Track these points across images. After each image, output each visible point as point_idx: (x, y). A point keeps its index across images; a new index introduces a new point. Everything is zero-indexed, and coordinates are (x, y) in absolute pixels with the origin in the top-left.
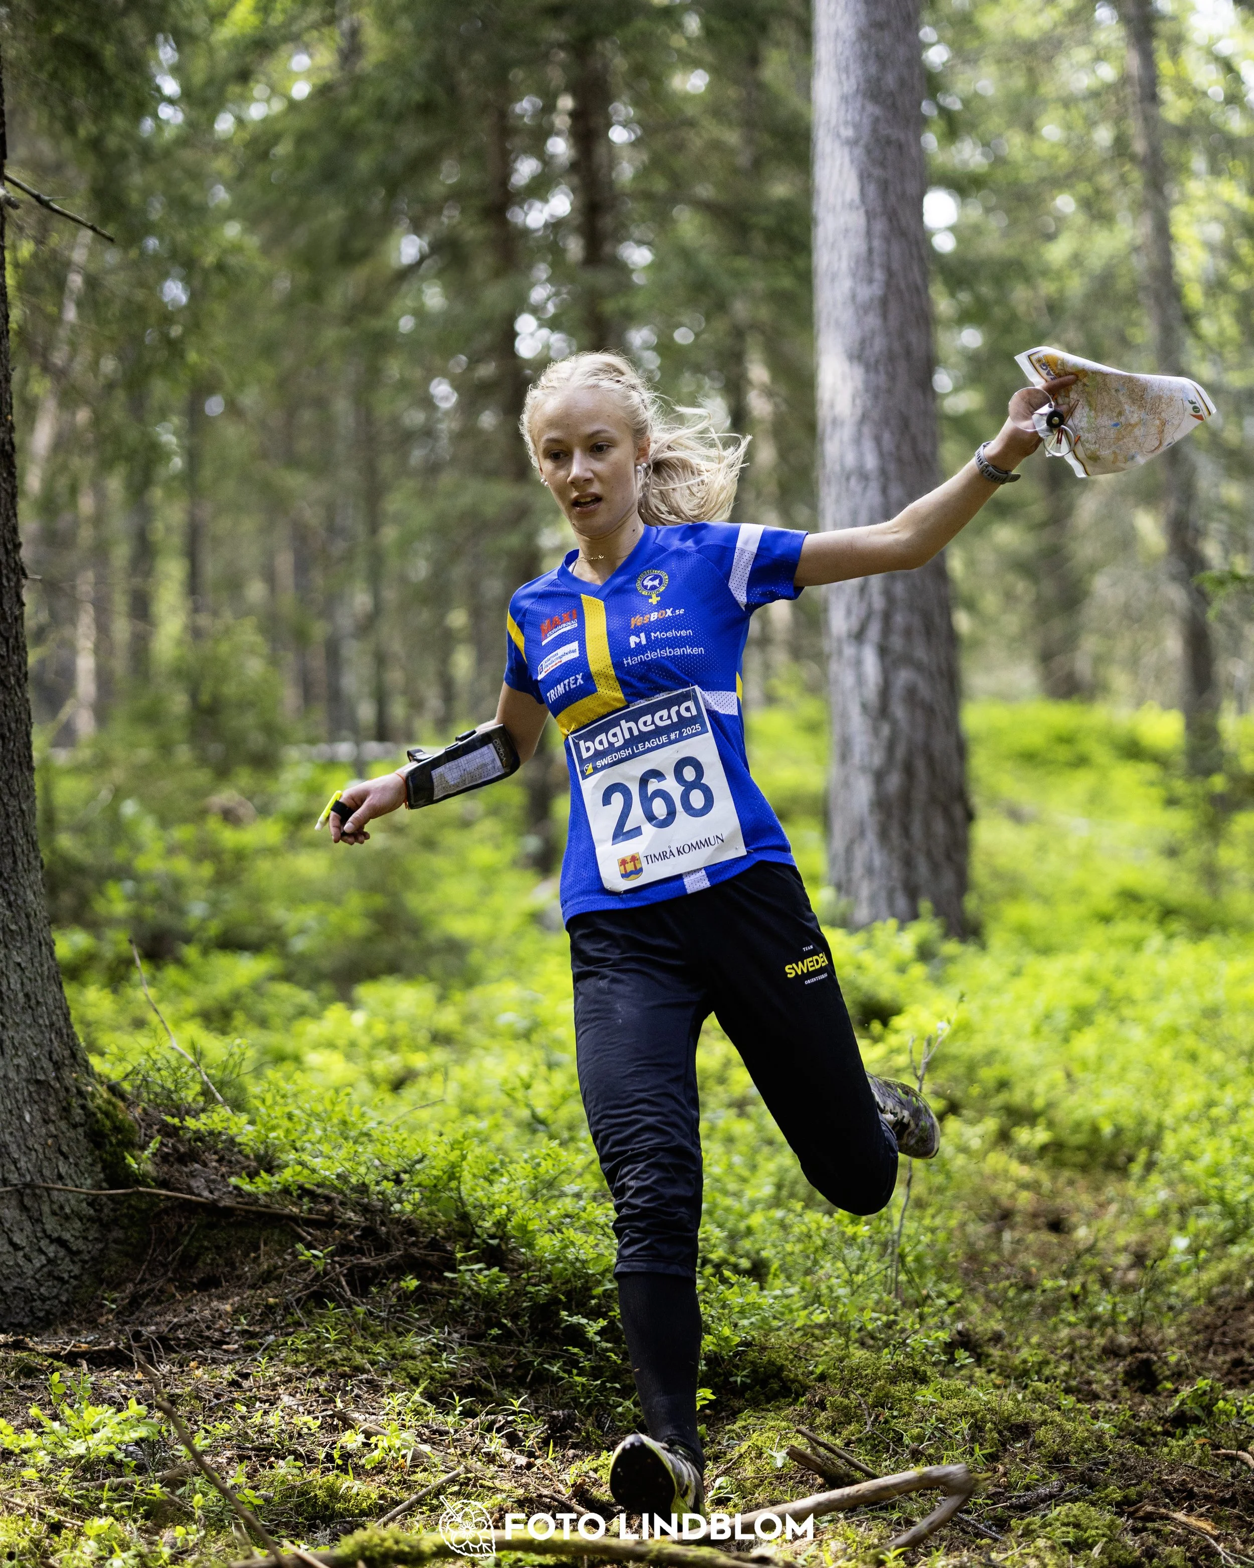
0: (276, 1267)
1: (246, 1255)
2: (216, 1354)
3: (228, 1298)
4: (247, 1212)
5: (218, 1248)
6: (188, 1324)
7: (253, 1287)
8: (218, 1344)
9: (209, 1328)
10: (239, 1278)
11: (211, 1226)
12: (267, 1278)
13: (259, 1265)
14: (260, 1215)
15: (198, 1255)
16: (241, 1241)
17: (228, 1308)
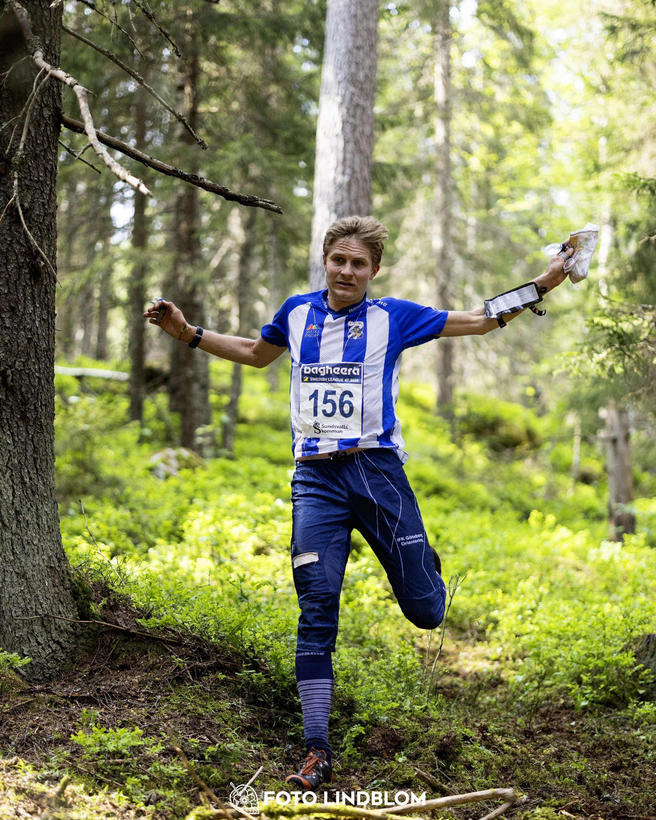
0: (156, 663)
1: (142, 656)
2: (135, 702)
3: (135, 675)
4: (142, 635)
5: (128, 651)
6: (119, 687)
7: (146, 671)
8: (135, 697)
9: (129, 689)
10: (138, 666)
11: (125, 641)
12: (152, 667)
13: (148, 661)
14: (148, 638)
15: (119, 653)
16: (139, 649)
17: (137, 681)
